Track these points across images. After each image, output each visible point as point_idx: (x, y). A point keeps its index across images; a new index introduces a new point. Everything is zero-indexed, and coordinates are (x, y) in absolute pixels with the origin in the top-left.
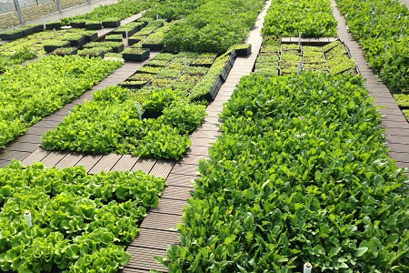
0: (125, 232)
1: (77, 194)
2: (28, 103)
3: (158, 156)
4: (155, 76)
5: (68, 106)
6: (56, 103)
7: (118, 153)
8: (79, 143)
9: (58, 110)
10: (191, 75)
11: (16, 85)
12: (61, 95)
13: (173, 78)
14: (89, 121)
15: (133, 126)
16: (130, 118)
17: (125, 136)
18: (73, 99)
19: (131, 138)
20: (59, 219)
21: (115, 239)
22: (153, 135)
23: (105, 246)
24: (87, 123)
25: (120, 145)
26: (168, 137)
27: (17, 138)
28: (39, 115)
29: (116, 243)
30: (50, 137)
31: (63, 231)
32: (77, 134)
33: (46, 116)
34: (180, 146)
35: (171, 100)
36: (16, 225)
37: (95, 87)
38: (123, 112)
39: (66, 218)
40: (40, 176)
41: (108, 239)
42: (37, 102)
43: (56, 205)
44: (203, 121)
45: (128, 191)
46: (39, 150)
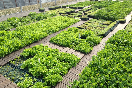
0: (63, 72)
1: (54, 57)
2: (50, 28)
3: (81, 51)
4: (89, 26)
5: (60, 31)
6: (57, 29)
7: (69, 48)
8: (59, 42)
9: (57, 32)
10: (101, 27)
11: (48, 23)
12: (59, 27)
13: (94, 27)
14: (64, 36)
15: (76, 40)
16: (76, 38)
17: (73, 43)
18: (62, 29)
19: (75, 44)
20: (47, 63)
21: (60, 73)
22: (81, 44)
23: (56, 74)
24: (63, 37)
25: (71, 45)
26: (86, 46)
27: (44, 37)
28: (52, 32)
29: (60, 74)
30: (52, 39)
31: (47, 66)
32: (60, 39)
33: (54, 33)
34: (89, 49)
35: (91, 34)
36: (36, 61)
37: (69, 27)
38: (75, 35)
39: (49, 63)
40: (46, 49)
41: (58, 72)
42: (52, 28)
43: (47, 59)
44: (99, 43)
45: (68, 59)
46: (49, 42)
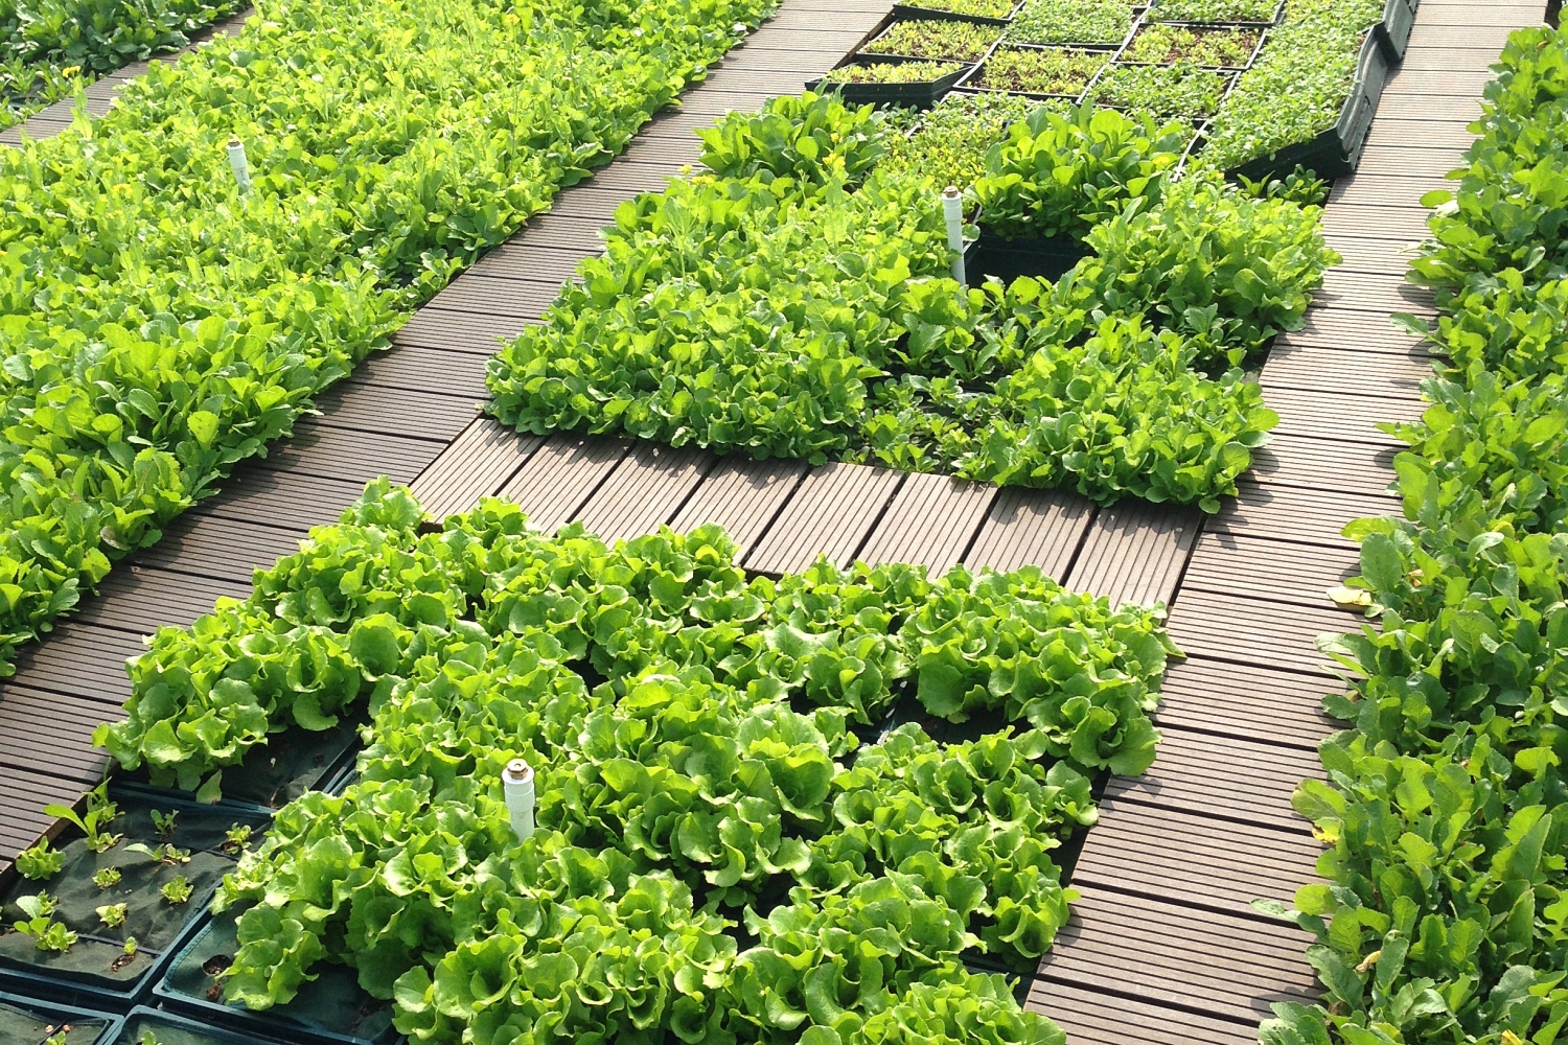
0: (1006, 903)
1: (721, 676)
2: (394, 180)
4: (997, 36)
5: (574, 201)
6: (520, 185)
7: (878, 465)
8: (680, 401)
9: (534, 220)
10: (1198, 28)
11: (319, 89)
12: (540, 142)
13: (1094, 49)
14: (707, 285)
15: (934, 314)
16: (917, 268)
17: (898, 370)
18: (597, 163)
19: (937, 385)
20: (665, 808)
21: (969, 940)
22: (1062, 371)
23: (920, 972)
24: (697, 298)
25: (890, 421)
26: (1147, 387)
27: (366, 361)
28: (452, 247)
29: (971, 959)
30: (535, 365)
31: (688, 871)
32: (662, 351)
33: (483, 252)
34: (1221, 438)
35: (1125, 172)
36: (458, 827)
37: (697, 102)
38: (876, 239)
39: (697, 805)
40: (528, 576)
41: (932, 939)
42: (434, 180)
43: (638, 730)
44: (1316, 298)
45: (981, 676)
46: (479, 433)
